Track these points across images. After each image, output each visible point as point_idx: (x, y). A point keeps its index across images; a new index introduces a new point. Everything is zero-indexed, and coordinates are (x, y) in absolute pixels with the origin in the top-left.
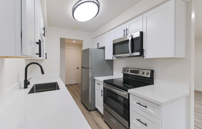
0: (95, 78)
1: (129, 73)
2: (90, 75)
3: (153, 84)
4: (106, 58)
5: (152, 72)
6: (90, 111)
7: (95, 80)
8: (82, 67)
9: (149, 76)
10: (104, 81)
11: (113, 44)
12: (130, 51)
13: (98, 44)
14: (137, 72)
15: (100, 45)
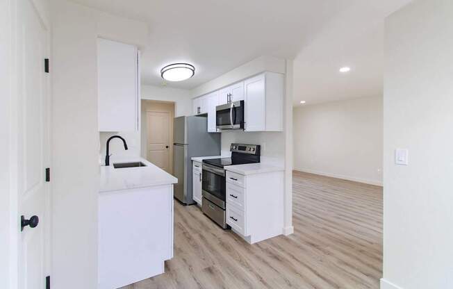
0: (192, 159)
1: (237, 151)
2: (186, 155)
3: (259, 162)
4: (209, 131)
5: (259, 147)
6: (185, 205)
7: (192, 161)
8: (175, 144)
9: (254, 153)
10: (203, 161)
11: (217, 112)
12: (232, 123)
13: (199, 108)
14: (244, 148)
15: (201, 110)
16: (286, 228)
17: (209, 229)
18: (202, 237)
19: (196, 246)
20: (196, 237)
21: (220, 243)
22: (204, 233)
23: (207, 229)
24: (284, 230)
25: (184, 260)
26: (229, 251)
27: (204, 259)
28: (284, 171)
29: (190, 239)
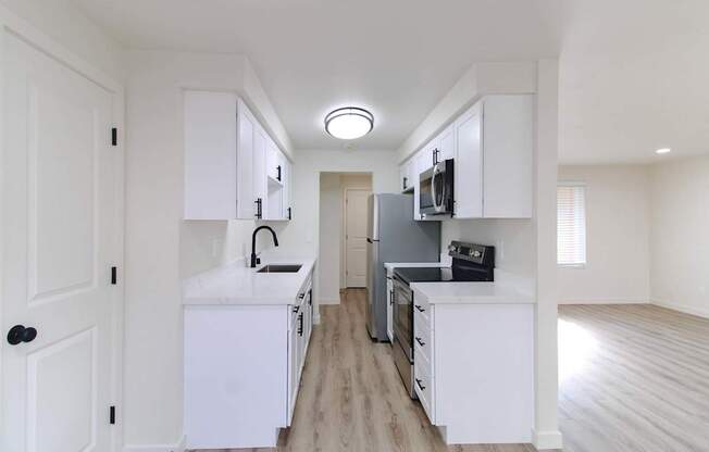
1: (459, 255)
3: (491, 280)
4: (415, 218)
5: (490, 250)
9: (481, 261)
11: (421, 184)
14: (466, 251)
15: (407, 182)
16: (540, 433)
17: (388, 391)
18: (368, 403)
19: (347, 417)
20: (358, 400)
21: (391, 424)
22: (375, 398)
23: (385, 390)
24: (534, 436)
25: (316, 435)
26: (397, 444)
27: (346, 445)
28: (535, 305)
29: (347, 400)
